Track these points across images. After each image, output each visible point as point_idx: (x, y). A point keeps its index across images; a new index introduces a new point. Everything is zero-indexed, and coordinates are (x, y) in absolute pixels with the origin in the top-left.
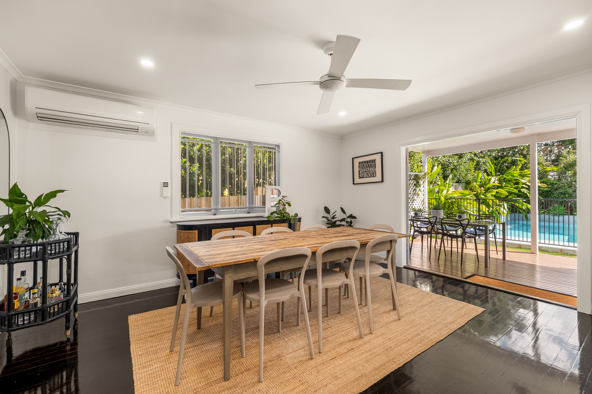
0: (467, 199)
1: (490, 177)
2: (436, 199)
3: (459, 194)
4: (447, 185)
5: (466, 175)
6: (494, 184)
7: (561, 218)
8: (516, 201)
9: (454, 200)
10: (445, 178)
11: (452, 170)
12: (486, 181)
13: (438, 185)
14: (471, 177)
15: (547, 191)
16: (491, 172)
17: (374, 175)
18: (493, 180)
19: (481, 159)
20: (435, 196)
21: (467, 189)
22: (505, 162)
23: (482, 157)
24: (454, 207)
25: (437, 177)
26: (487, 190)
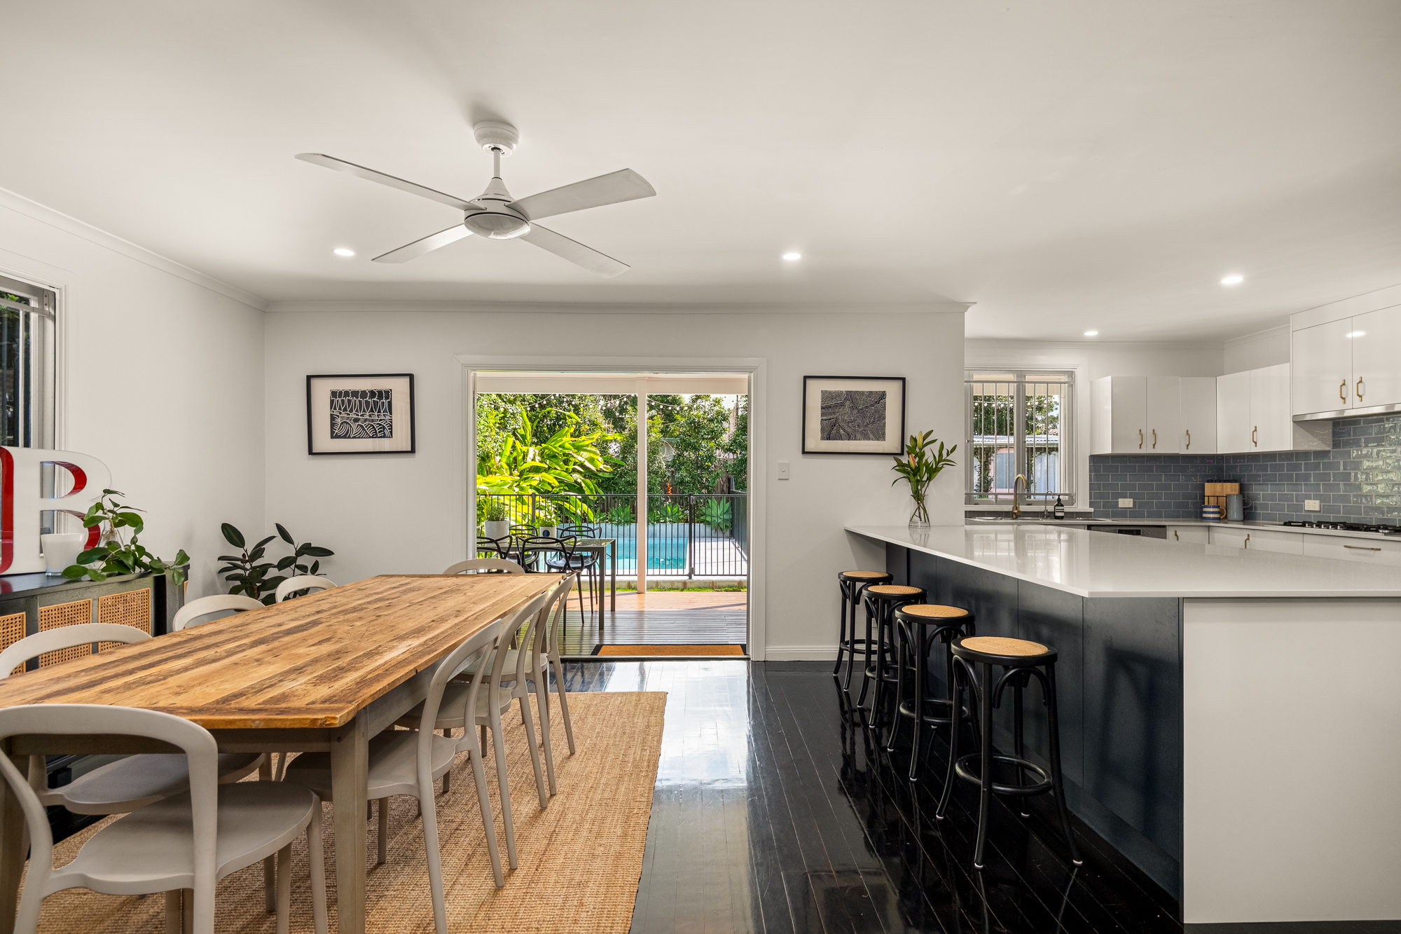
1: (525, 449)
7: (627, 527)
12: (518, 455)
15: (609, 478)
16: (526, 437)
17: (387, 432)
18: (530, 456)
22: (545, 417)
26: (522, 475)
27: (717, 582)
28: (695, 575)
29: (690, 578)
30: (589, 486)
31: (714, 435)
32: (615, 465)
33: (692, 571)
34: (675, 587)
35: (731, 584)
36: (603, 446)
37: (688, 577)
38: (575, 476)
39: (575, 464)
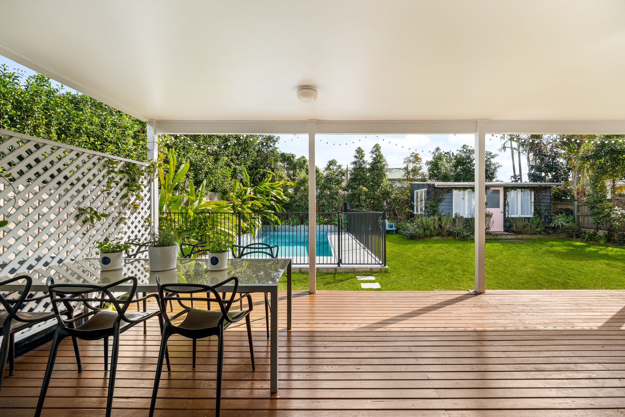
0: (225, 213)
1: (245, 188)
2: (182, 213)
3: (215, 206)
4: (200, 193)
5: (223, 182)
6: (250, 196)
8: (267, 214)
9: (208, 214)
10: (198, 183)
11: (207, 173)
12: (242, 192)
13: (187, 192)
14: (228, 186)
15: (288, 203)
16: (246, 183)
18: (248, 192)
19: (237, 166)
20: (180, 209)
21: (223, 200)
22: (257, 174)
23: (238, 165)
24: (207, 225)
25: (185, 181)
26: (244, 201)
27: (356, 268)
28: (342, 264)
29: (339, 266)
30: (278, 207)
31: (338, 182)
32: (291, 197)
33: (340, 262)
34: (329, 272)
35: (365, 270)
36: (285, 188)
37: (337, 265)
38: (272, 202)
39: (272, 197)
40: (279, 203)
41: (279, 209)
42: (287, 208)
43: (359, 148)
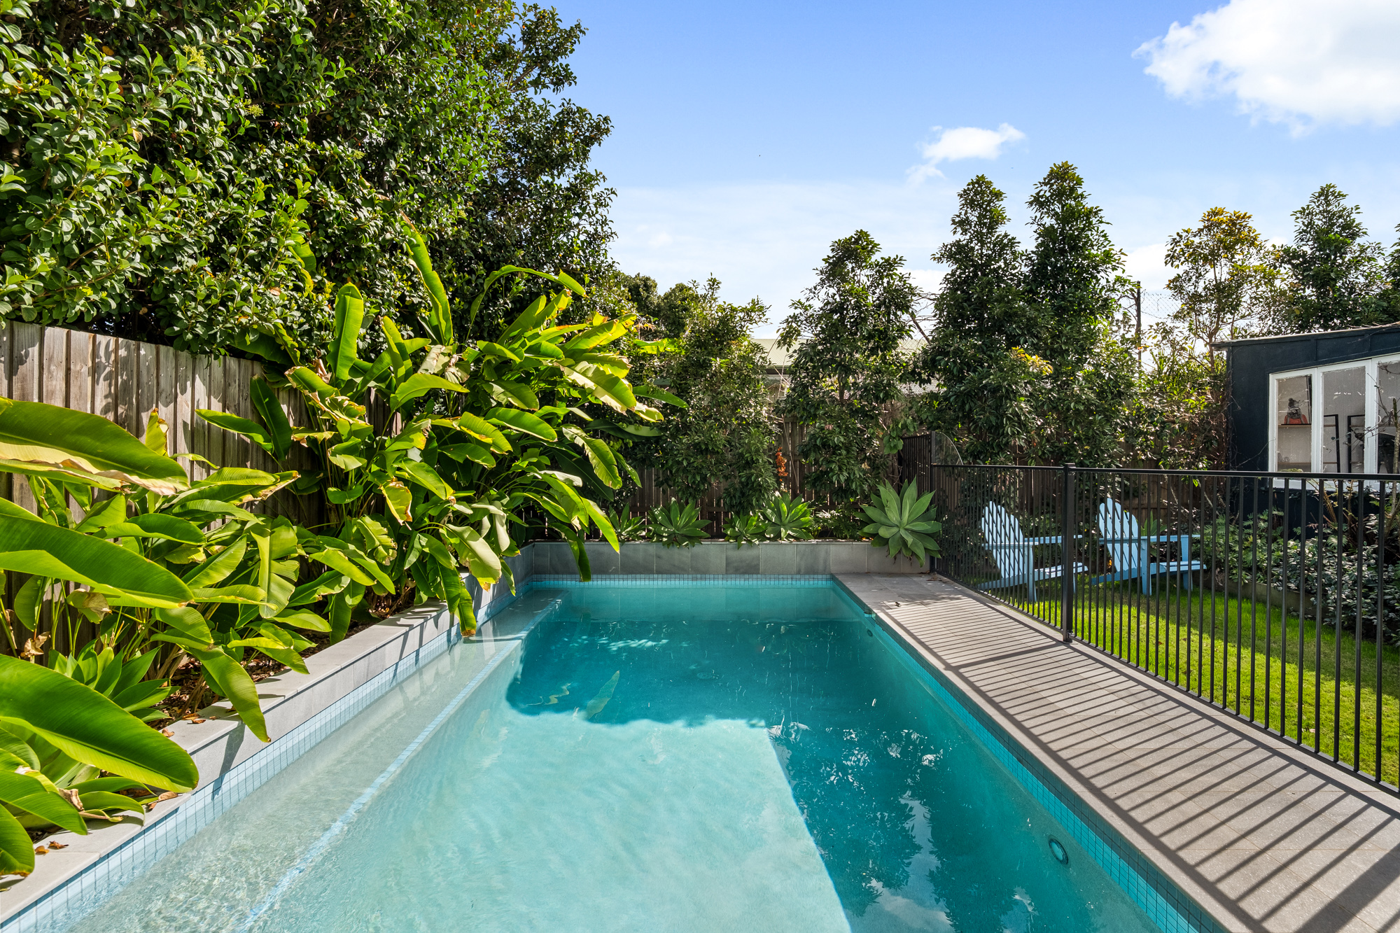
1: (420, 344)
6: (440, 385)
8: (544, 487)
16: (433, 324)
18: (434, 362)
30: (601, 457)
31: (882, 341)
38: (572, 432)
39: (572, 402)
40: (607, 438)
41: (608, 465)
42: (643, 461)
43: (980, 181)
